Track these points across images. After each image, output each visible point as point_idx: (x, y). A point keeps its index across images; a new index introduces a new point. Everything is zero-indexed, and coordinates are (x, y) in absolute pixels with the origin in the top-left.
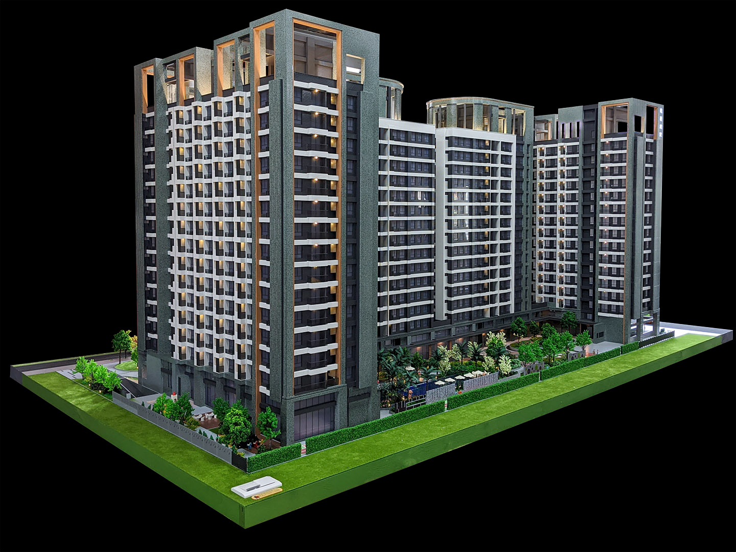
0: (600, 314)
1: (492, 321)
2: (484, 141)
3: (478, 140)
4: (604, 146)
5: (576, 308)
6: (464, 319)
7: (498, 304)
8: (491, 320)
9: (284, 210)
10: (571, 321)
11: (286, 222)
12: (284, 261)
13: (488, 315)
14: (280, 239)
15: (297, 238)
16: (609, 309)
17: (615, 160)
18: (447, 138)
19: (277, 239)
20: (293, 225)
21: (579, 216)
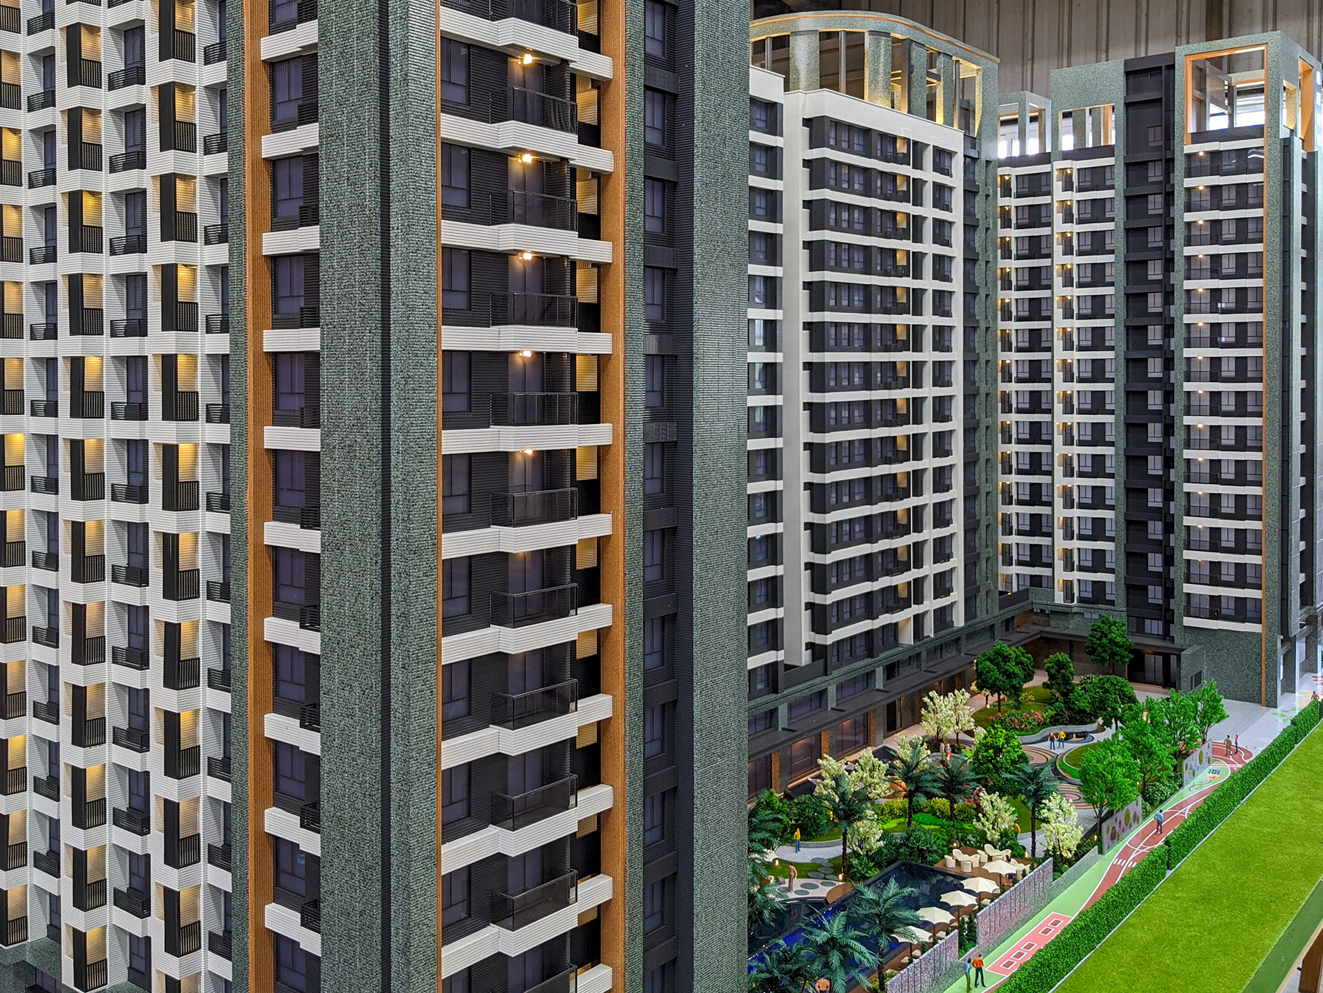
0: (1188, 621)
1: (919, 655)
2: (894, 139)
3: (883, 136)
4: (1194, 167)
5: (1112, 603)
6: (854, 657)
7: (930, 604)
8: (917, 650)
9: (395, 286)
10: (1116, 644)
11: (407, 345)
12: (396, 531)
13: (907, 638)
14: (375, 428)
15: (451, 421)
16: (1215, 608)
17: (1225, 202)
18: (807, 122)
19: (360, 425)
20: (437, 362)
21: (1117, 356)
